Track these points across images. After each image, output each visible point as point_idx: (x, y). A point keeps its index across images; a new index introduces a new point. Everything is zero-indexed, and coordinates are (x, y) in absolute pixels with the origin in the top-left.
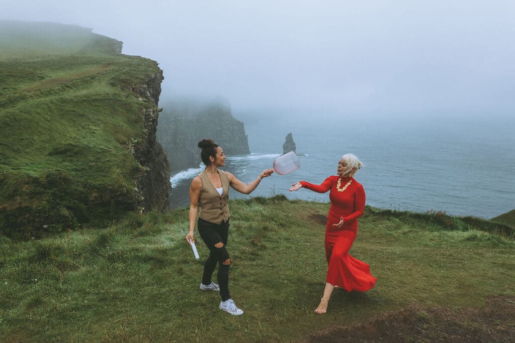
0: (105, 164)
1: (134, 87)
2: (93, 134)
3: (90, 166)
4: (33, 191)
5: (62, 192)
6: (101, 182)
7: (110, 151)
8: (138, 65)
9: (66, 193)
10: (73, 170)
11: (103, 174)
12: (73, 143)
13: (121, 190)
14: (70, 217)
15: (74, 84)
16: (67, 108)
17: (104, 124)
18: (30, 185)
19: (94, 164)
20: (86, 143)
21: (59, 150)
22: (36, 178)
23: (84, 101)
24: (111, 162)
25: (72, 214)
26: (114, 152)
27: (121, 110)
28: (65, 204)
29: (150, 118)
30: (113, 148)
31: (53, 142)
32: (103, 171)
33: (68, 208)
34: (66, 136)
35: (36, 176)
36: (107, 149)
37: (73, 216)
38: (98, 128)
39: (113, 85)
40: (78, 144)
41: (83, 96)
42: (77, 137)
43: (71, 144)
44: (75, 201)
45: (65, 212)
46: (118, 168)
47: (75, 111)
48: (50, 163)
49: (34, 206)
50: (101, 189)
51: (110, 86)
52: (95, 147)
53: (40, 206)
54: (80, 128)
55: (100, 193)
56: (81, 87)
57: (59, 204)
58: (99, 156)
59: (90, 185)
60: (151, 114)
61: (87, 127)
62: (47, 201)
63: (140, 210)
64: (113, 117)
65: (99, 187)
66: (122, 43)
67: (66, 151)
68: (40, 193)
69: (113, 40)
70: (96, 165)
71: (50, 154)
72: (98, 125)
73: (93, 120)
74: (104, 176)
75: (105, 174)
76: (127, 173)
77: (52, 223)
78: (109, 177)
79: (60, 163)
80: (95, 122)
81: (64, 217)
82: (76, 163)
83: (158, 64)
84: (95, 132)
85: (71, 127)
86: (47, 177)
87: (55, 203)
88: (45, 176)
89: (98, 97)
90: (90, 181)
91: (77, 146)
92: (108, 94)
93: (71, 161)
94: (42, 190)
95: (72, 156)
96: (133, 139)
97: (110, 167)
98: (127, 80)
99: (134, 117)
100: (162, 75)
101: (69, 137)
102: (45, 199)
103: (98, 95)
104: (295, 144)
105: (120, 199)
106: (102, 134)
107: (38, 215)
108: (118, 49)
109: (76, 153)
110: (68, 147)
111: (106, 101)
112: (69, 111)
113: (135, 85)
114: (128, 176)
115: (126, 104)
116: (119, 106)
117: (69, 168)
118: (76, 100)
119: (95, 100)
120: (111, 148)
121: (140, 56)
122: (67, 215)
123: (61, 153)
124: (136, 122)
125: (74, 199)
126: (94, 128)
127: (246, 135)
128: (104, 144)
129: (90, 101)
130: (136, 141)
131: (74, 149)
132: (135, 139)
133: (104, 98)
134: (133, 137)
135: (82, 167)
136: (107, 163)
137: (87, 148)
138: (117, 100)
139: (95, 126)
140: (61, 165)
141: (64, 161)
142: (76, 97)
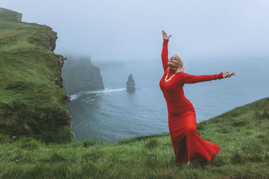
0: (46, 94)
1: (43, 43)
2: (32, 75)
3: (36, 96)
4: (6, 113)
5: (24, 114)
6: (46, 106)
7: (47, 86)
8: (40, 29)
9: (26, 114)
10: (25, 99)
11: (47, 101)
12: (21, 81)
13: (59, 111)
14: (29, 130)
15: (5, 41)
16: (9, 58)
17: (36, 68)
18: (3, 109)
19: (38, 94)
20: (29, 81)
21: (12, 85)
22: (7, 104)
23: (17, 53)
24: (50, 93)
25: (30, 128)
26: (50, 86)
27: (42, 59)
28: (26, 122)
29: (60, 64)
30: (48, 84)
31: (7, 80)
32: (45, 99)
33: (28, 124)
34: (14, 76)
35: (6, 103)
36: (45, 84)
37: (31, 129)
38: (33, 71)
39: (31, 42)
40: (24, 81)
41: (16, 49)
42: (22, 77)
43: (20, 82)
44: (32, 119)
45: (27, 127)
46: (55, 96)
47: (15, 60)
48: (8, 94)
49: (7, 123)
50: (47, 111)
51: (29, 43)
52: (37, 83)
53: (11, 123)
54: (21, 71)
55: (46, 113)
56: (10, 44)
57: (22, 121)
58: (40, 89)
59: (40, 109)
60: (61, 62)
61: (25, 70)
62: (15, 120)
63: (71, 124)
64: (38, 64)
65: (46, 109)
66: (22, 14)
67: (17, 86)
68: (10, 114)
69: (16, 12)
70: (40, 95)
71: (6, 89)
72: (33, 68)
73: (28, 66)
74: (47, 102)
75: (48, 101)
76: (61, 100)
77: (19, 135)
78: (51, 103)
79: (15, 94)
80: (30, 67)
81: (26, 130)
82: (26, 94)
83: (52, 29)
84: (33, 73)
85: (15, 70)
86: (13, 103)
87: (20, 121)
88: (12, 103)
89: (25, 50)
90: (39, 106)
91: (24, 83)
92: (31, 48)
93: (22, 93)
94: (11, 112)
95: (22, 90)
96: (54, 78)
97: (50, 96)
98: (38, 39)
99: (52, 63)
100: (56, 36)
101: (16, 77)
102: (14, 118)
103: (25, 49)
104: (134, 82)
105: (59, 117)
106: (38, 75)
107: (10, 129)
108: (19, 19)
109: (24, 88)
110: (18, 84)
111: (31, 53)
112: (11, 60)
113: (44, 42)
114: (61, 102)
115: (45, 55)
116: (41, 56)
117: (21, 97)
118: (12, 52)
119: (24, 52)
120: (47, 84)
121: (36, 23)
122: (28, 129)
123: (14, 88)
124: (53, 67)
125: (31, 118)
126: (31, 71)
127: (101, 76)
128: (41, 81)
129: (21, 53)
130: (56, 79)
131: (23, 85)
132: (55, 78)
133: (29, 51)
134: (54, 77)
135: (31, 97)
136: (47, 94)
137: (32, 84)
138: (39, 52)
139: (31, 69)
140: (16, 96)
141: (17, 93)
142: (11, 50)
